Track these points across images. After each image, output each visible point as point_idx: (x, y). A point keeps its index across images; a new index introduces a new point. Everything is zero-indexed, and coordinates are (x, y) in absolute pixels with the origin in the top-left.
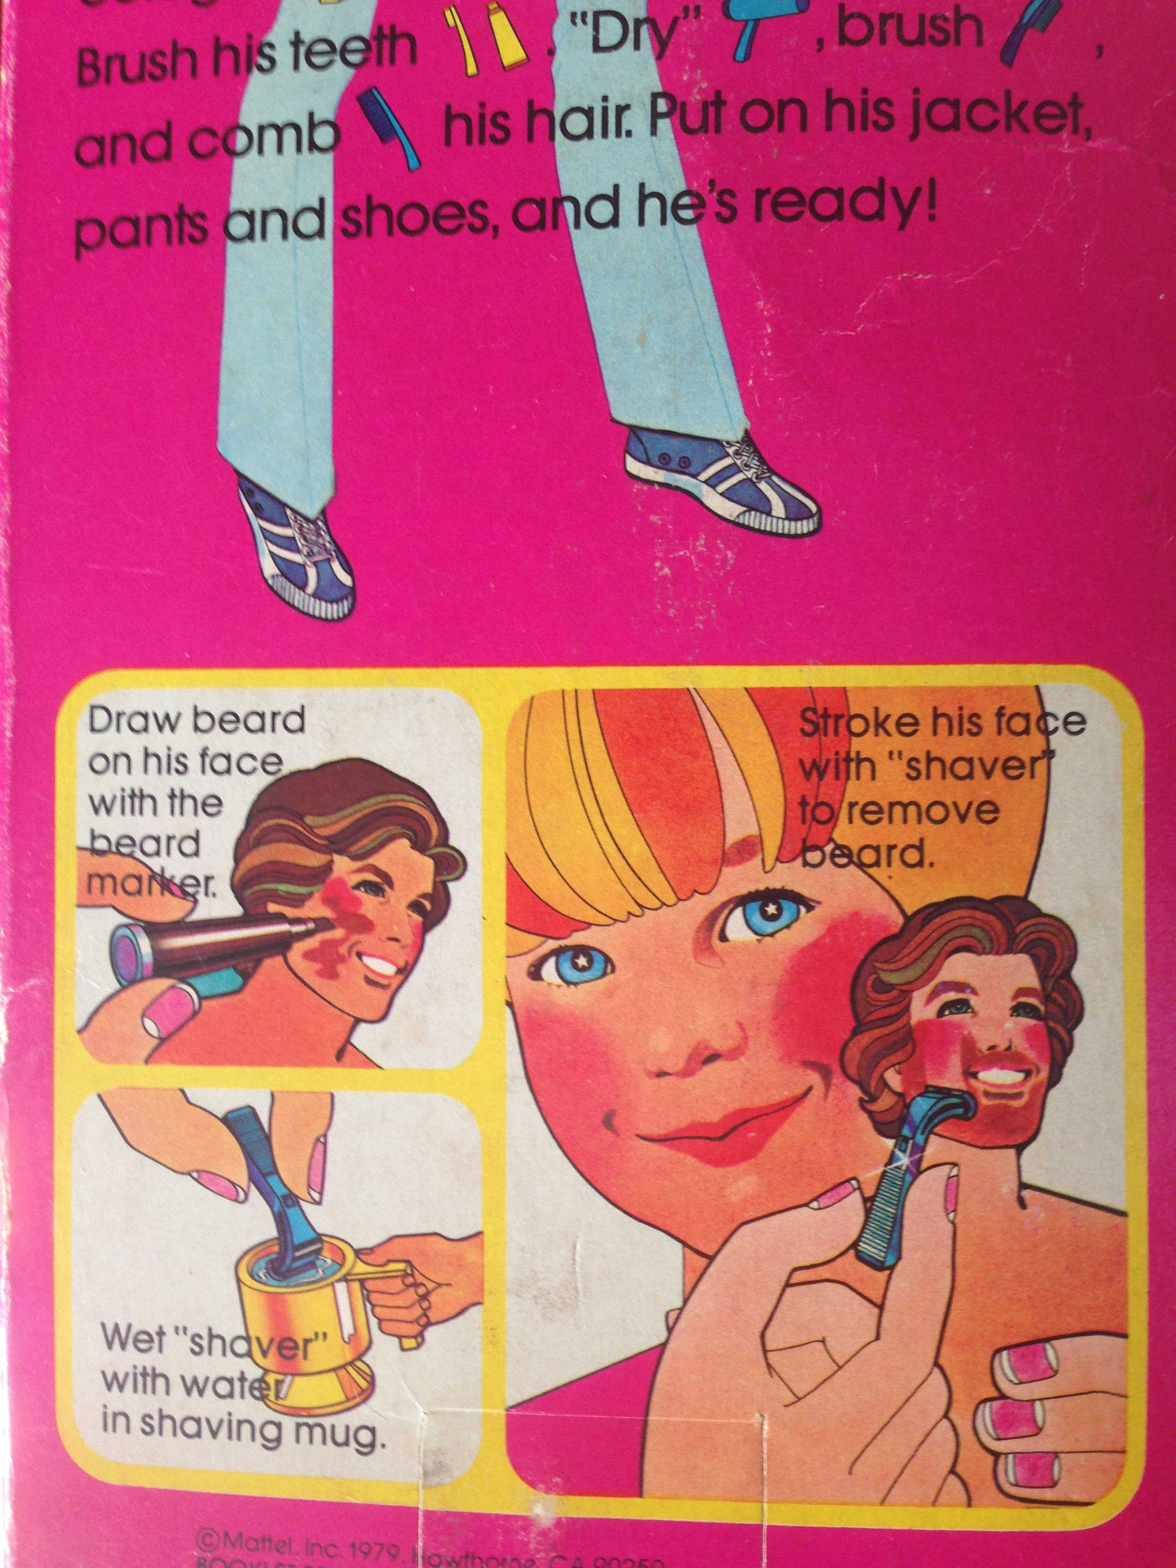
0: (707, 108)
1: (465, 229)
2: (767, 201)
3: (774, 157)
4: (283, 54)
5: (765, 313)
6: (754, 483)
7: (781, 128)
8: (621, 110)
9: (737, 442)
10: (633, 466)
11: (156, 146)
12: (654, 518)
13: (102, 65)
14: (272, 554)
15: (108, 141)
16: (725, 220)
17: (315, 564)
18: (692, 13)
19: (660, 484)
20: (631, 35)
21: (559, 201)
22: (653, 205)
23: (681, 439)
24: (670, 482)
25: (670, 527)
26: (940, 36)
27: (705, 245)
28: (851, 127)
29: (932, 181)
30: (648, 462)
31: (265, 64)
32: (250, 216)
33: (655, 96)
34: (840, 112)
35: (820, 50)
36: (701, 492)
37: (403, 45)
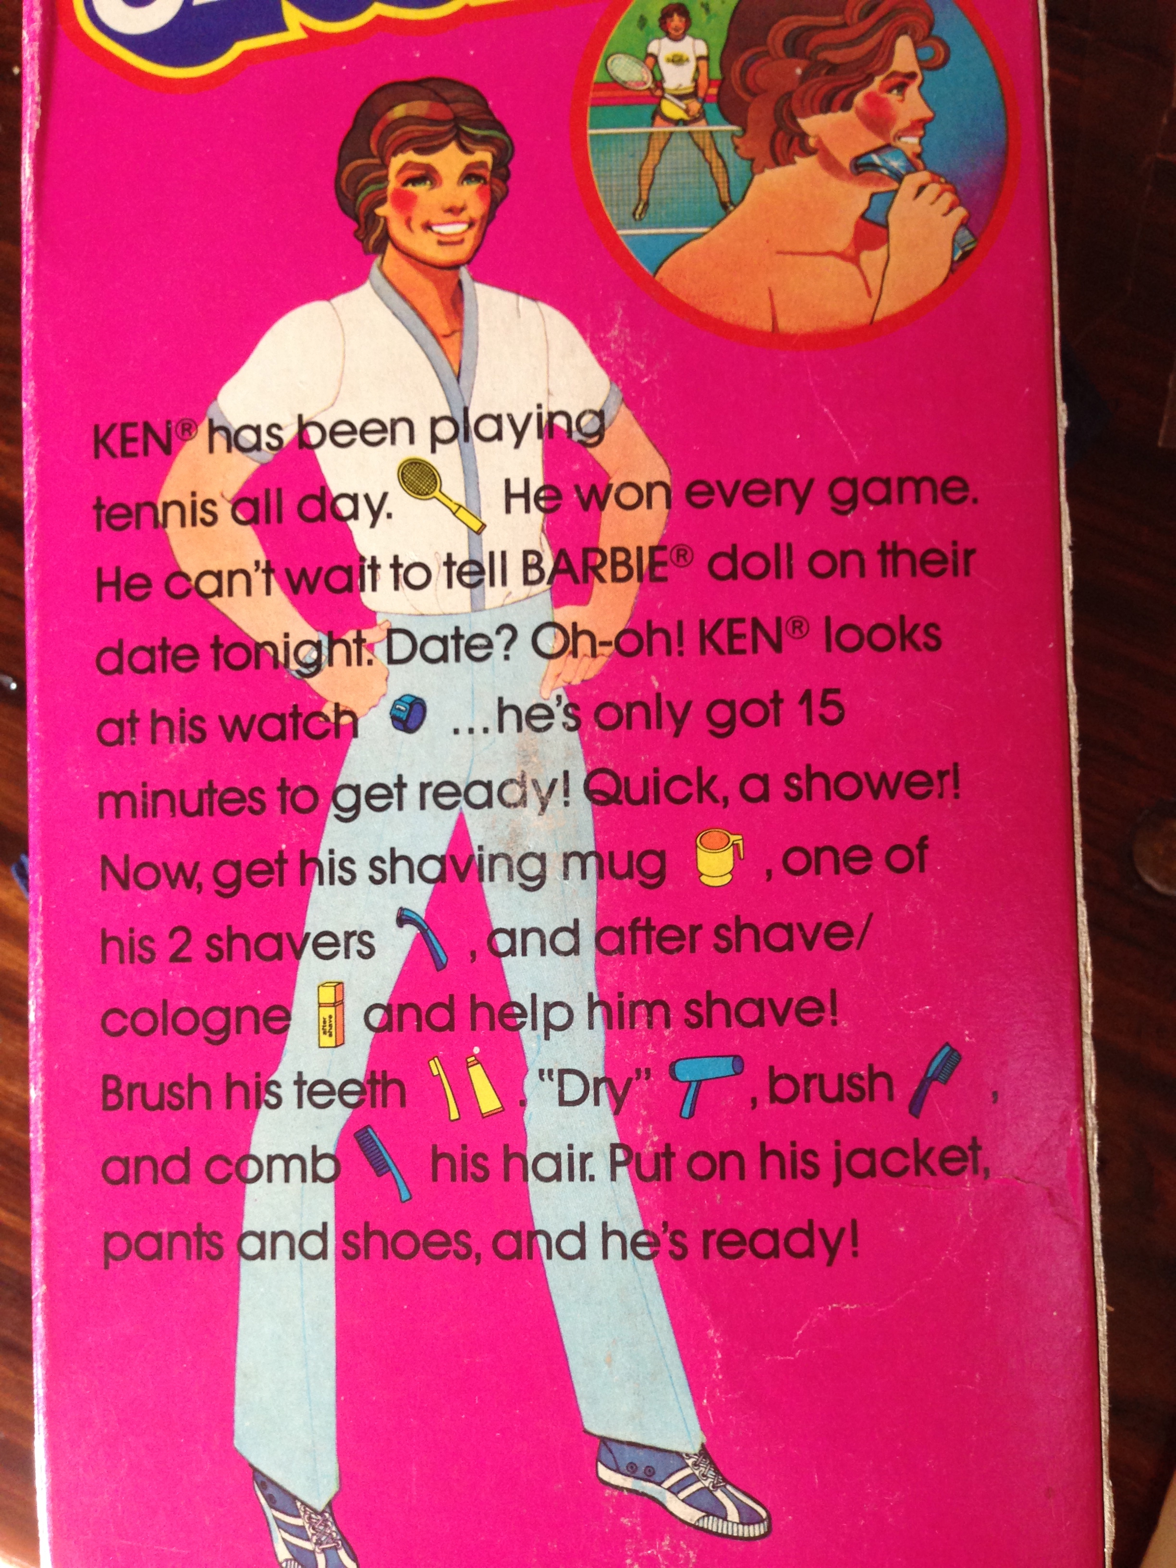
0: (659, 1158)
1: (451, 1255)
2: (713, 1240)
3: (718, 1202)
4: (288, 1092)
5: (716, 1341)
6: (711, 1492)
7: (723, 1177)
8: (585, 1157)
9: (695, 1455)
10: (605, 1473)
11: (176, 1169)
12: (625, 1521)
13: (124, 1090)
14: (284, 1540)
15: (132, 1161)
16: (678, 1258)
17: (323, 1551)
18: (643, 1075)
19: (629, 1490)
20: (592, 1092)
21: (533, 1234)
22: (615, 1242)
23: (646, 1450)
24: (637, 1488)
25: (638, 1528)
26: (856, 1093)
27: (661, 1279)
28: (783, 1176)
29: (854, 1222)
30: (617, 1470)
31: (273, 1101)
32: (261, 1237)
33: (614, 1147)
34: (773, 1162)
35: (753, 1108)
36: (665, 1498)
37: (394, 1089)
